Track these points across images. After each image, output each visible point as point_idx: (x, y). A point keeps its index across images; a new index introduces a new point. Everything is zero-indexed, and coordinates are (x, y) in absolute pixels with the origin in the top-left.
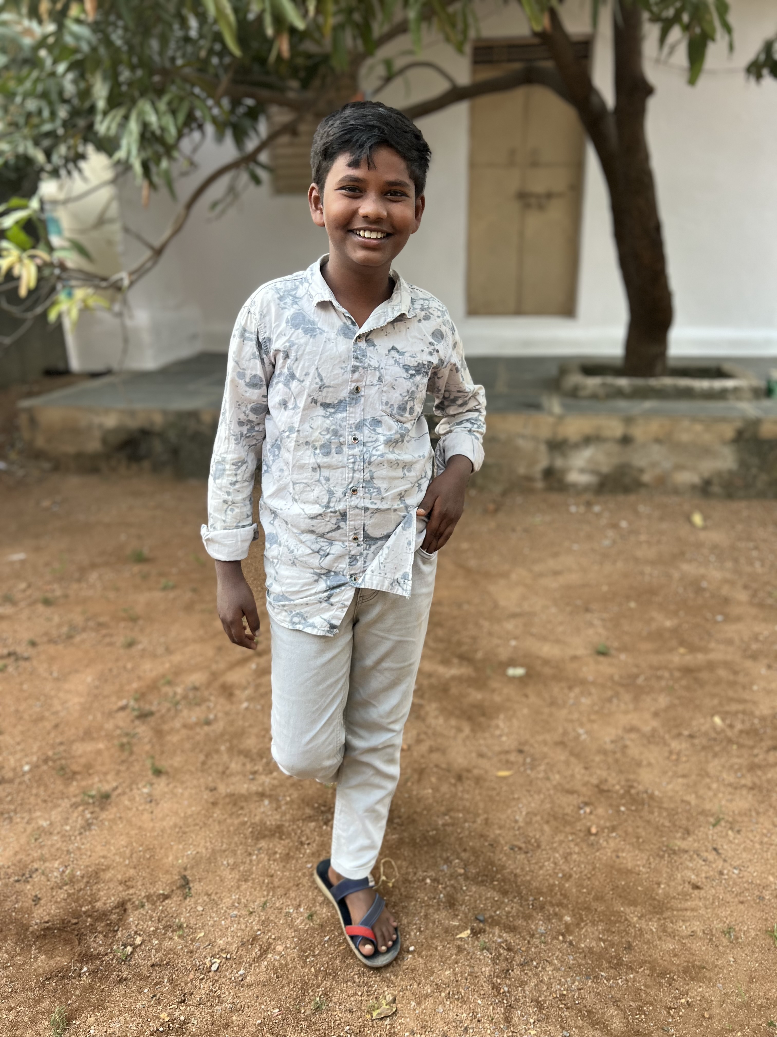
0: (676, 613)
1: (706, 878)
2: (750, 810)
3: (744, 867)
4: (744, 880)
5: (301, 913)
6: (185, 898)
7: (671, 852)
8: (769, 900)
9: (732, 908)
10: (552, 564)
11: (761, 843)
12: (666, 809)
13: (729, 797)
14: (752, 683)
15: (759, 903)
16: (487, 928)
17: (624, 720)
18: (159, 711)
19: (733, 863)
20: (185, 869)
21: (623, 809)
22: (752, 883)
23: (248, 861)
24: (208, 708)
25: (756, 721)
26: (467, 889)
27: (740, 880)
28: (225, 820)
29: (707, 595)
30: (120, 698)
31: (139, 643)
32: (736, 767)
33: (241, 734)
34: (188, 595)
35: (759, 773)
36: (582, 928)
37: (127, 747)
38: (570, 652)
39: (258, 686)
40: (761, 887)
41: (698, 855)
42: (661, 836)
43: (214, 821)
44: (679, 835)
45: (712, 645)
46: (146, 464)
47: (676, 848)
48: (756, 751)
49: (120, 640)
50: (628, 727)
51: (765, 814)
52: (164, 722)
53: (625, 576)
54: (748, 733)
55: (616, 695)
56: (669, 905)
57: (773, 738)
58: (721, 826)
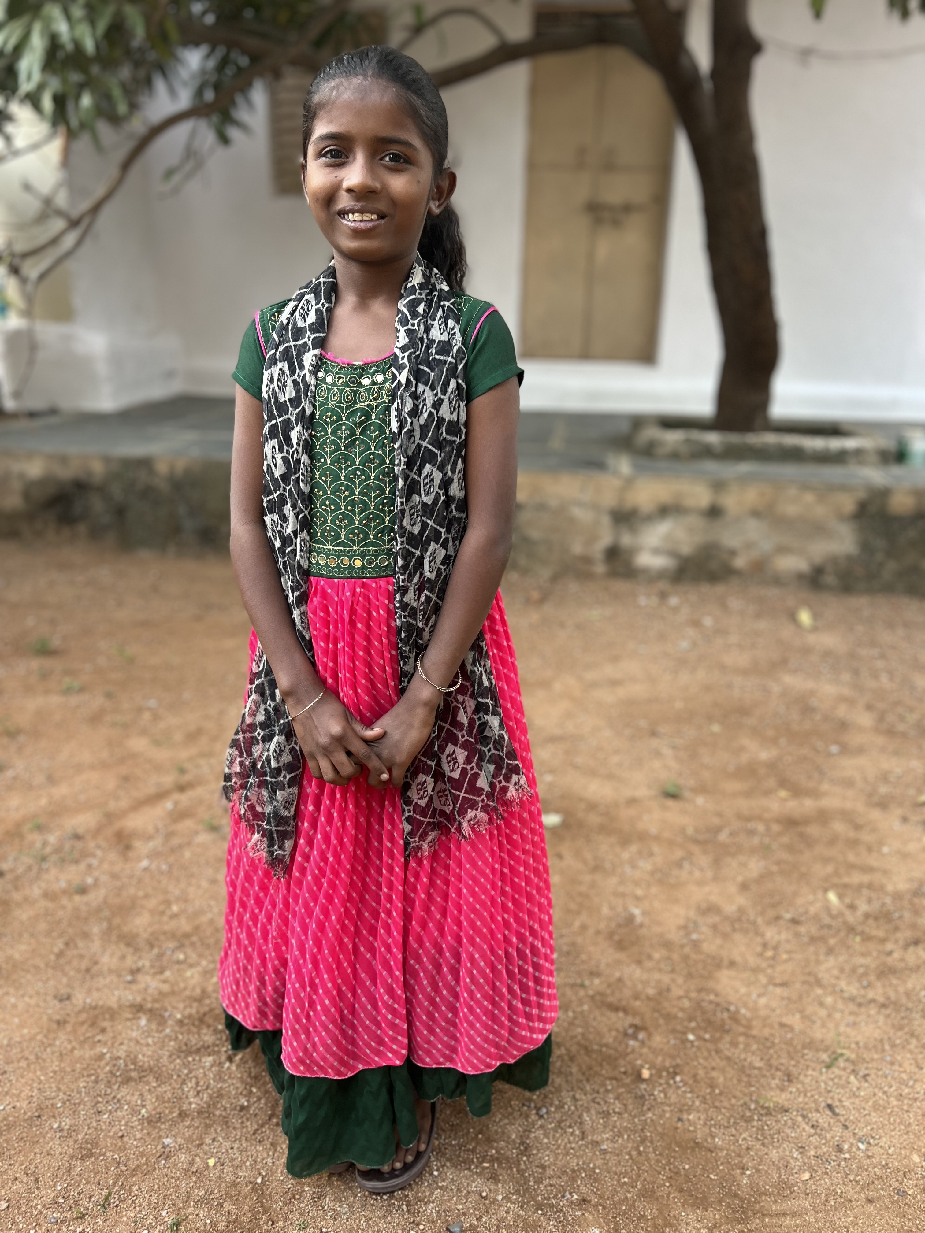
0: (774, 741)
2: (881, 1041)
3: (873, 1138)
4: (875, 1161)
7: (762, 1112)
8: (914, 1197)
10: (609, 670)
11: (899, 1097)
12: (756, 1038)
13: (851, 1019)
14: (881, 843)
15: (898, 1201)
17: (697, 894)
18: (12, 871)
19: (856, 1131)
21: (691, 1037)
22: (886, 1166)
23: (94, 1124)
24: (90, 866)
25: (888, 900)
27: (868, 1161)
29: (818, 717)
31: (11, 767)
32: (861, 970)
33: (128, 908)
34: (98, 701)
35: (895, 981)
38: (627, 792)
39: (169, 835)
40: (901, 1174)
41: (804, 1117)
42: (749, 1084)
43: (53, 1053)
44: (774, 1083)
45: (825, 787)
46: (82, 528)
47: (771, 1105)
48: (889, 946)
50: (704, 905)
51: (904, 1047)
52: (17, 888)
53: (708, 688)
54: (876, 919)
55: (689, 856)
56: (757, 1207)
57: (914, 926)
58: (839, 1068)
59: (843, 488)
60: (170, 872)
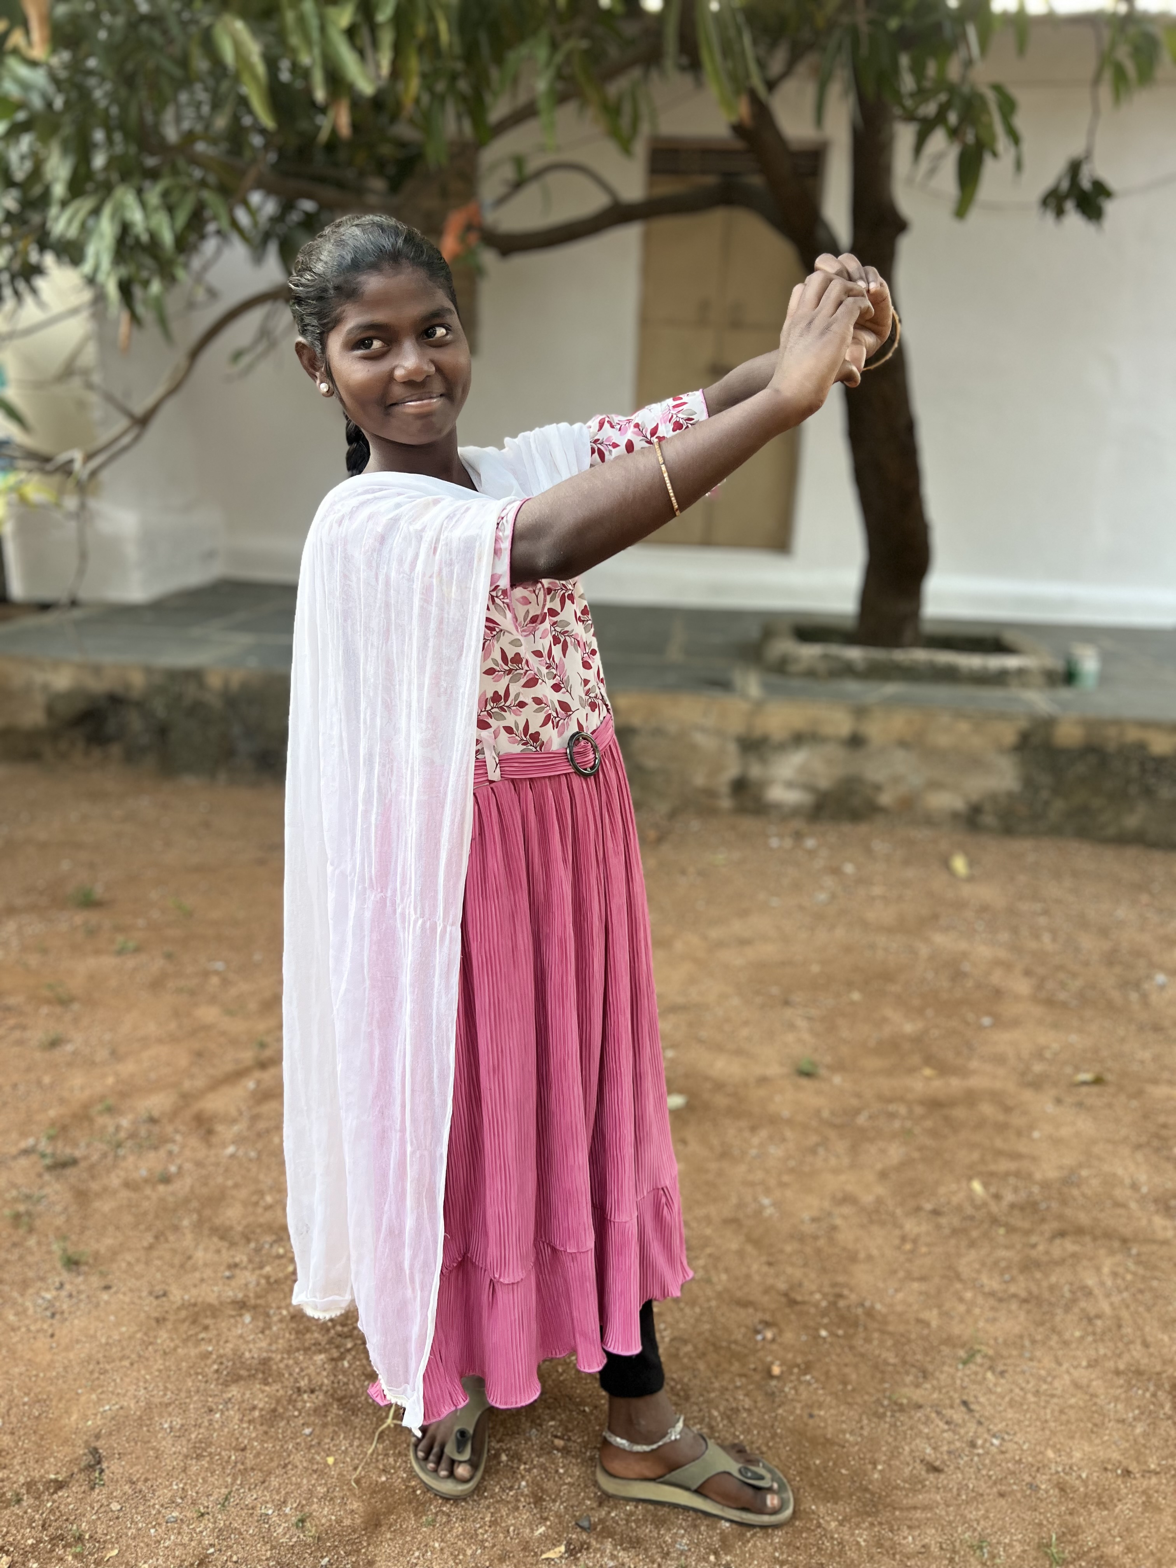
0: (920, 1012)
1: (949, 1452)
2: (1021, 1337)
3: (1008, 1434)
4: (1008, 1456)
5: (286, 1515)
6: (92, 1488)
7: (896, 1408)
8: (1047, 1491)
9: (987, 1505)
10: (737, 927)
11: (1037, 1393)
12: (891, 1334)
13: (991, 1315)
14: (1031, 1127)
15: (1030, 1496)
16: (594, 1543)
17: (832, 1183)
18: (86, 1158)
19: (991, 1427)
20: (98, 1437)
21: (824, 1333)
22: (1020, 1461)
23: (206, 1424)
24: (170, 1153)
25: (1036, 1189)
26: (565, 1472)
27: (1002, 1457)
28: (176, 1348)
29: (970, 984)
30: (24, 1135)
31: (69, 1041)
32: (1003, 1264)
33: (218, 1199)
34: (158, 964)
35: (1038, 1275)
36: (748, 1541)
37: (25, 1219)
38: (758, 1070)
39: (255, 1118)
40: (1034, 1469)
41: (938, 1413)
42: (883, 1381)
43: (156, 1351)
44: (909, 1379)
45: (974, 1064)
46: (116, 750)
47: (905, 1401)
48: (1034, 1239)
49: (37, 1035)
50: (839, 1195)
51: (1044, 1343)
52: (93, 1177)
53: (848, 949)
54: (1022, 1209)
55: (824, 1142)
56: (888, 1500)
57: (1060, 1217)
58: (976, 1364)
59: (1002, 716)
60: (259, 1158)
